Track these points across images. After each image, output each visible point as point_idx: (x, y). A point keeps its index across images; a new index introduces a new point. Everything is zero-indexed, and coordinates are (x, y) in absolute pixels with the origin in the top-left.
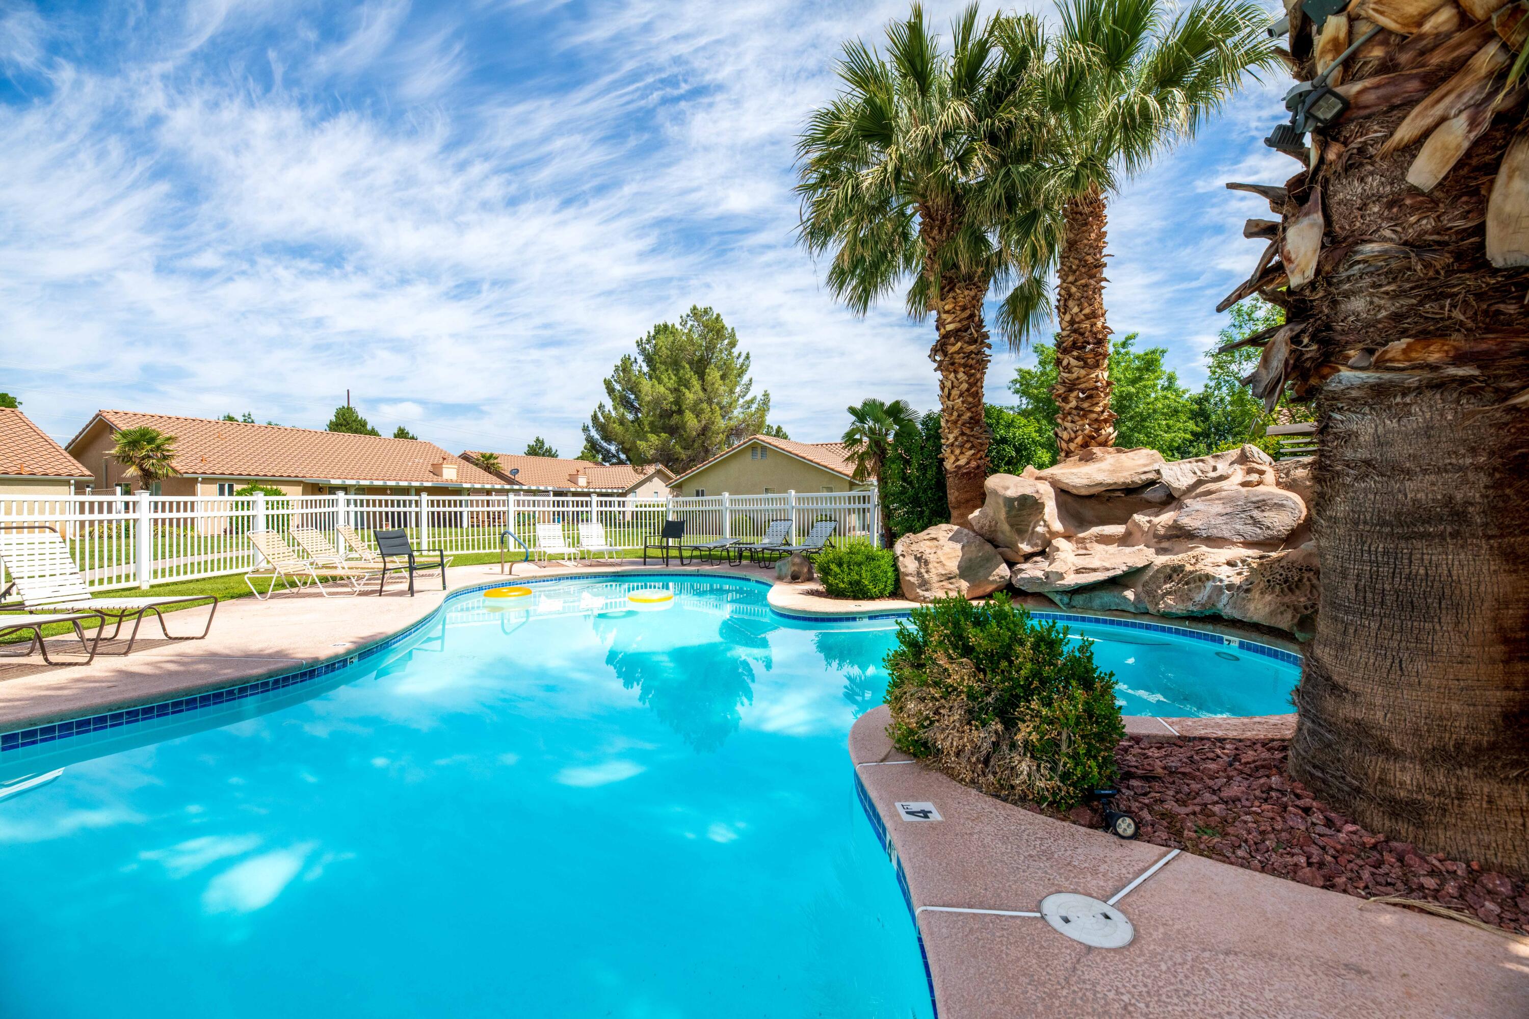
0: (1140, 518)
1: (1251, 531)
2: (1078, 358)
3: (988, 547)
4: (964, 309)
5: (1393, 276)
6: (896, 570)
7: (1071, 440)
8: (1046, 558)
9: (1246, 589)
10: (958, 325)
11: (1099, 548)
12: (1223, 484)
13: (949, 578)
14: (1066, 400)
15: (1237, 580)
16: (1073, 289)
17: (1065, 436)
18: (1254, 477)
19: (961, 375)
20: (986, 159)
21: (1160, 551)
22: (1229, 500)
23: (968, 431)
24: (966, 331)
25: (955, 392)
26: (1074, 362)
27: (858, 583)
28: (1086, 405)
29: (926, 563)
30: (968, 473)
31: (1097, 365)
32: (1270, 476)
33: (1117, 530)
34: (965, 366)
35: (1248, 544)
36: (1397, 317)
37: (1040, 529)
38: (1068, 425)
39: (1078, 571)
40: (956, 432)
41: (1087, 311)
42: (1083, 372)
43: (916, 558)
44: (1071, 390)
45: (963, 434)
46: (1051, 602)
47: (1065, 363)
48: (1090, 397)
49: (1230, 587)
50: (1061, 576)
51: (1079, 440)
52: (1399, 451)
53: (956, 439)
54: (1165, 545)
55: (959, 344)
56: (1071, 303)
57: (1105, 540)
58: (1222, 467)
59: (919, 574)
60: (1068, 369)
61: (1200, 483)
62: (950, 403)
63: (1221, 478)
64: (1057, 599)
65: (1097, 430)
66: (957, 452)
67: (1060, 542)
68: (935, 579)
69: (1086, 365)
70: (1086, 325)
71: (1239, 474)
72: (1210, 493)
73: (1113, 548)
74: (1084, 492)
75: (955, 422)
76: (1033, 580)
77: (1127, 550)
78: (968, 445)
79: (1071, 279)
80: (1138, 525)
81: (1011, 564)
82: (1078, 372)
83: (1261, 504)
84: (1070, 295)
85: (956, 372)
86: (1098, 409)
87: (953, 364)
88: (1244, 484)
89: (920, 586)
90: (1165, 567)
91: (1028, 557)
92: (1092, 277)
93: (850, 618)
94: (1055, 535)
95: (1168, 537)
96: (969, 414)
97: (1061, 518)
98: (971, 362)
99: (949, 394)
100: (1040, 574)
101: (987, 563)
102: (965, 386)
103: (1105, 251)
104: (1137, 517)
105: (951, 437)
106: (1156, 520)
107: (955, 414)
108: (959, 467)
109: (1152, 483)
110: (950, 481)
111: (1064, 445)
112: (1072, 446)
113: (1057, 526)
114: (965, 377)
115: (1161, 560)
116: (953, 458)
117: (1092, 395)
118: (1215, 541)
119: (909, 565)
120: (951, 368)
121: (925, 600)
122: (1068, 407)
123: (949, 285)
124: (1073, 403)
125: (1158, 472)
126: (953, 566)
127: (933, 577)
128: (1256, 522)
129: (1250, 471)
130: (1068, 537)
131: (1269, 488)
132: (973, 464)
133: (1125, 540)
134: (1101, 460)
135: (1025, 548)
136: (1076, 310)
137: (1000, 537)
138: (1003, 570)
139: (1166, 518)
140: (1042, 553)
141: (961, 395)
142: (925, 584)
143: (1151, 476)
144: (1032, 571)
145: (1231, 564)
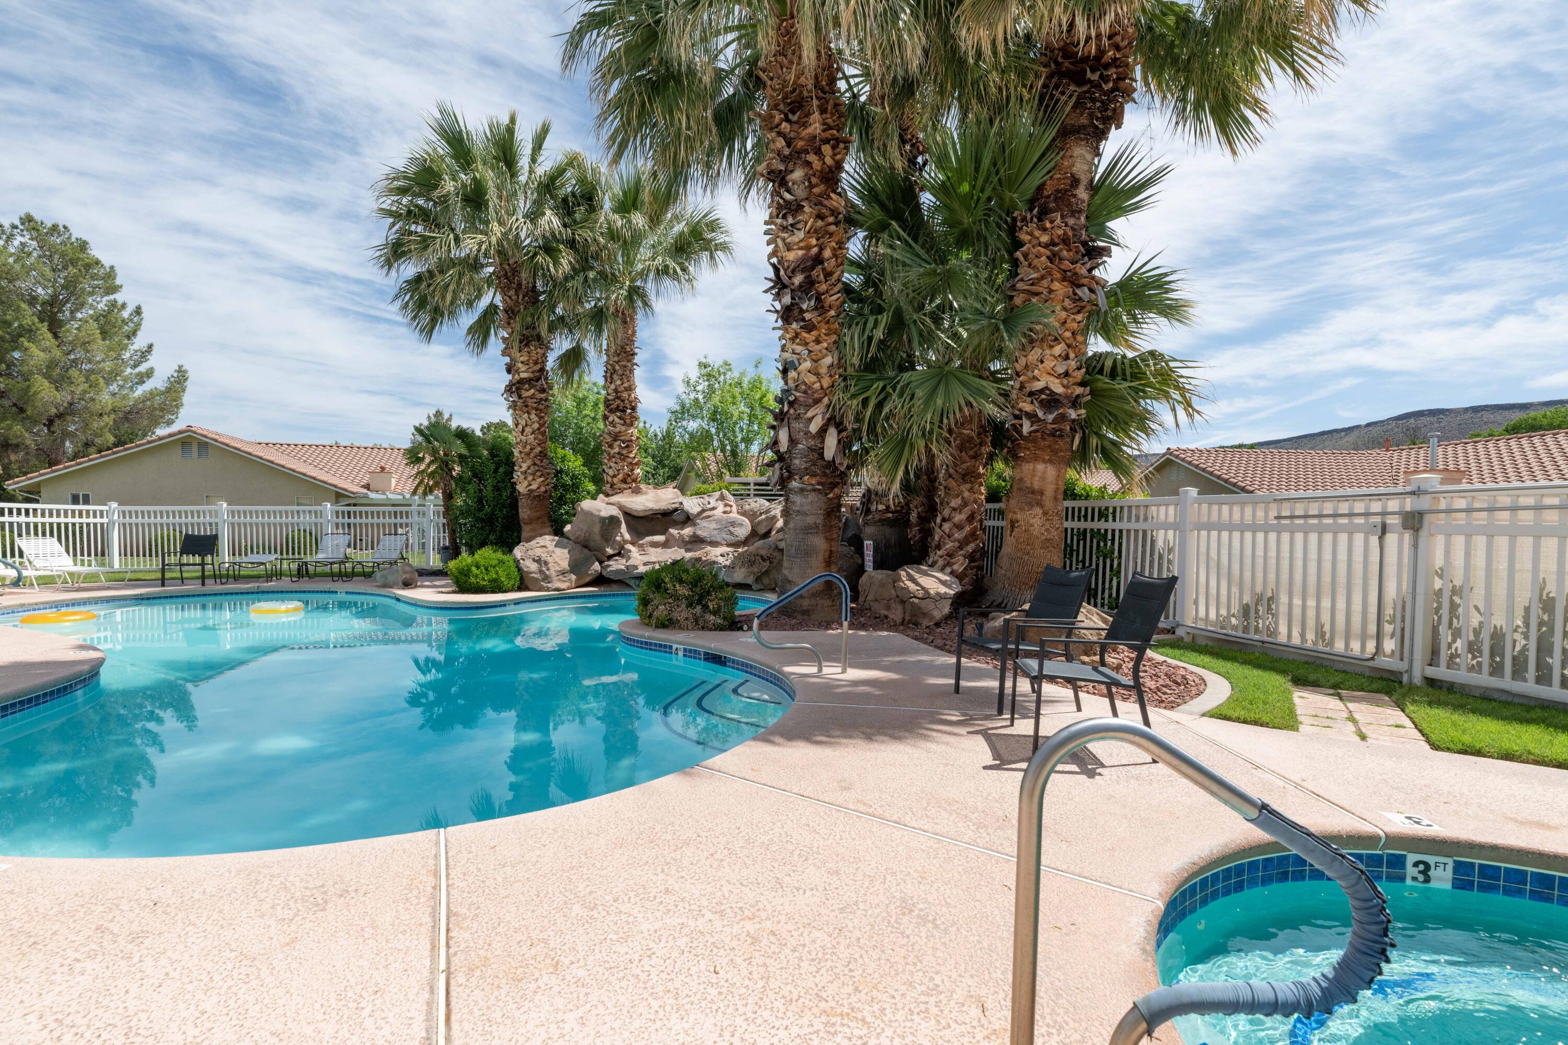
0: (673, 531)
1: (729, 538)
2: (620, 418)
3: (586, 551)
4: (536, 363)
5: (806, 456)
6: (519, 569)
7: (614, 476)
8: (623, 557)
9: (732, 567)
10: (531, 375)
11: (652, 550)
12: (715, 512)
13: (563, 573)
14: (611, 446)
15: (728, 563)
16: (617, 367)
17: (611, 472)
18: (728, 509)
19: (533, 416)
20: (570, 263)
21: (687, 550)
22: (718, 521)
23: (538, 462)
24: (537, 381)
25: (528, 430)
26: (617, 420)
27: (495, 580)
28: (624, 452)
29: (546, 563)
30: (539, 496)
31: (631, 425)
32: (734, 508)
33: (660, 538)
34: (537, 409)
35: (729, 545)
36: (806, 469)
37: (618, 538)
38: (613, 465)
39: (645, 564)
40: (529, 462)
41: (626, 385)
42: (623, 428)
43: (534, 560)
44: (615, 440)
45: (535, 464)
46: (628, 585)
47: (611, 419)
48: (627, 446)
49: (725, 567)
50: (636, 567)
51: (621, 476)
52: (806, 508)
53: (529, 468)
54: (689, 546)
55: (532, 391)
56: (615, 377)
57: (655, 545)
58: (713, 503)
59: (541, 572)
60: (613, 424)
61: (703, 511)
62: (523, 438)
63: (714, 509)
64: (632, 583)
65: (632, 470)
66: (530, 478)
67: (629, 546)
68: (554, 574)
69: (625, 424)
70: (625, 395)
71: (721, 508)
72: (709, 517)
73: (659, 550)
74: (642, 514)
75: (528, 454)
76: (619, 571)
77: (669, 550)
78: (539, 474)
79: (616, 359)
80: (673, 535)
81: (601, 563)
82: (619, 428)
83: (733, 524)
84: (615, 371)
85: (528, 412)
86: (632, 455)
87: (527, 406)
88: (725, 512)
89: (543, 580)
90: (691, 559)
91: (610, 557)
92: (629, 361)
93: (502, 604)
94: (626, 542)
95: (690, 542)
96: (539, 449)
97: (629, 532)
98: (541, 407)
99: (523, 431)
100: (623, 567)
101: (587, 562)
102: (536, 426)
103: (636, 344)
104: (672, 531)
105: (525, 466)
106: (683, 532)
107: (528, 447)
108: (531, 491)
109: (676, 510)
110: (523, 503)
111: (610, 479)
112: (615, 480)
113: (627, 536)
114: (536, 419)
115: (689, 555)
116: (526, 483)
117: (629, 444)
118: (714, 544)
119: (531, 566)
120: (525, 409)
121: (548, 589)
122: (612, 452)
123: (525, 341)
124: (617, 450)
125: (681, 503)
126: (565, 565)
127: (552, 572)
128: (731, 533)
129: (726, 505)
130: (633, 544)
131: (734, 515)
132: (543, 489)
133: (665, 545)
134: (646, 493)
135: (610, 551)
136: (619, 382)
137: (592, 544)
138: (597, 566)
139: (687, 531)
140: (619, 554)
141: (533, 433)
142: (547, 578)
143: (677, 505)
144: (617, 565)
145: (722, 555)
